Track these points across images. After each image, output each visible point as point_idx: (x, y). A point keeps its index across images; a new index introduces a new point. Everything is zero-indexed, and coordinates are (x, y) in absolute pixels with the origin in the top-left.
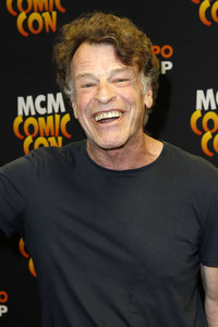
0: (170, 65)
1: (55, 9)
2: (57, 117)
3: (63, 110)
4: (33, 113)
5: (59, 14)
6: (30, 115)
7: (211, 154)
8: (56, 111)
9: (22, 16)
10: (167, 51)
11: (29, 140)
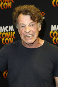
0: (44, 18)
1: (11, 1)
2: (12, 32)
3: (13, 30)
4: (5, 31)
5: (12, 3)
6: (4, 32)
7: (55, 43)
8: (11, 31)
10: (43, 14)
11: (3, 39)
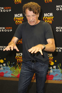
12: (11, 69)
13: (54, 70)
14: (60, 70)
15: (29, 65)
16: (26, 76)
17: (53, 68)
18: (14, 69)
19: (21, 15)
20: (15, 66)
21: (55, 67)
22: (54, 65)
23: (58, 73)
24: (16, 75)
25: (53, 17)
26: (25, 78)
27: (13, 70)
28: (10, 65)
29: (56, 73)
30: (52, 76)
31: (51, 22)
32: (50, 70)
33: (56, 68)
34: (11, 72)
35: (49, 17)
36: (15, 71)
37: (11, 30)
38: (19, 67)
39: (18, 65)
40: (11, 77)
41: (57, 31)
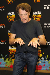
5: (14, 1)
9: (8, 1)
11: (9, 19)
12: (5, 60)
13: (42, 61)
14: (47, 61)
15: (21, 55)
16: (18, 65)
17: (41, 59)
18: (7, 60)
19: (13, 13)
20: (8, 57)
21: (43, 58)
22: (42, 57)
23: (45, 64)
24: (9, 65)
25: (41, 15)
26: (18, 66)
27: (6, 62)
28: (4, 57)
29: (44, 64)
30: (41, 67)
31: (39, 19)
32: (39, 61)
33: (44, 60)
34: (5, 63)
35: (38, 15)
36: (8, 62)
37: (5, 27)
38: (12, 59)
39: (10, 57)
40: (4, 68)
41: (45, 27)
